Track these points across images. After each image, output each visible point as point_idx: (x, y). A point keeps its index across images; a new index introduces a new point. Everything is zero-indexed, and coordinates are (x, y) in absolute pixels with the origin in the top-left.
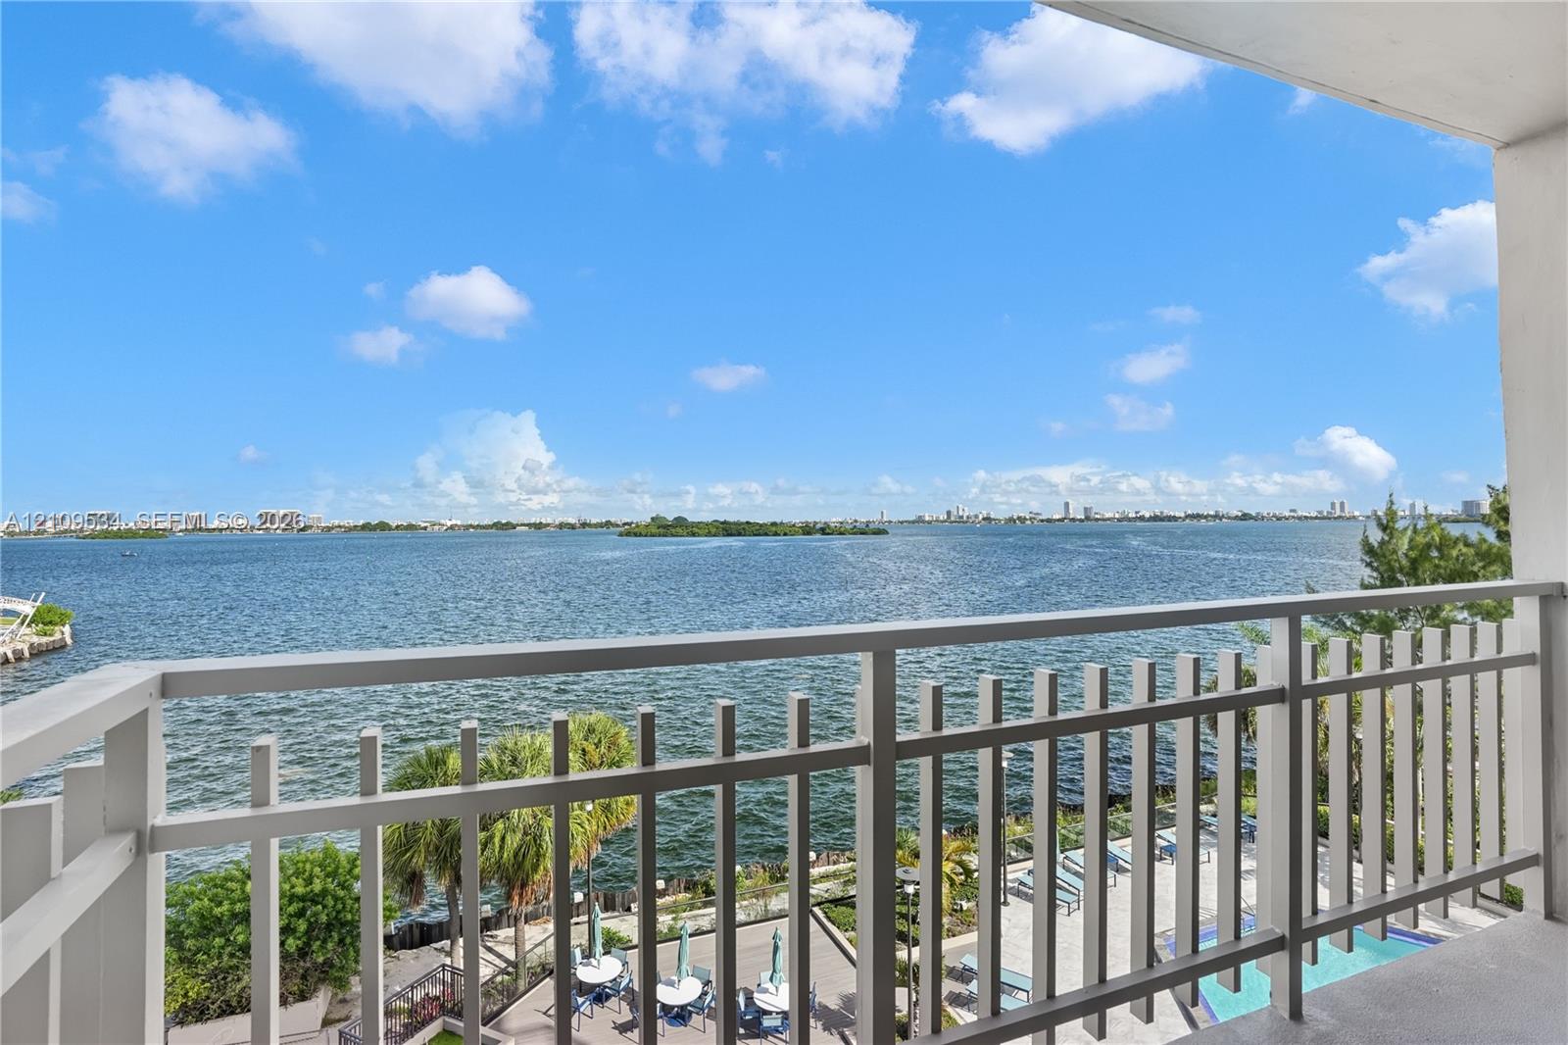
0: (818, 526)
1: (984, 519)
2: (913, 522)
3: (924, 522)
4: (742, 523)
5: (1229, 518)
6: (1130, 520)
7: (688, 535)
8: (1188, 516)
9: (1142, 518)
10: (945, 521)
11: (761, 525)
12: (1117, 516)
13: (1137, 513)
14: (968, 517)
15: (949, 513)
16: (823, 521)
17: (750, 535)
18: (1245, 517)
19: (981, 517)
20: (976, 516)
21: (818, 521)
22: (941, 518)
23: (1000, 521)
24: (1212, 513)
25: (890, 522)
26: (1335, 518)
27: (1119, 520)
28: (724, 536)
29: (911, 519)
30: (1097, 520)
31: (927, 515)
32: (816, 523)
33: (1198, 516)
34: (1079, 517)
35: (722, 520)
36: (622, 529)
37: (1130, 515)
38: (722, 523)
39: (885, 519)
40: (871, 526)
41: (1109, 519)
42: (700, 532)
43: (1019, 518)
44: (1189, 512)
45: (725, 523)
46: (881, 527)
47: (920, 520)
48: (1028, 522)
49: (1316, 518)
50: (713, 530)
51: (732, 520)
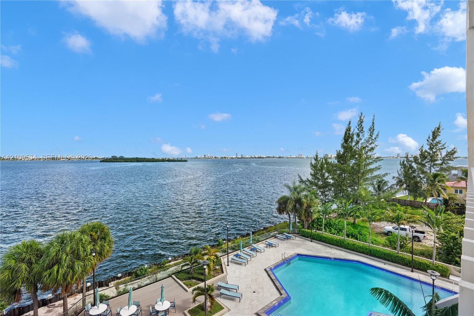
0: (167, 159)
1: (215, 157)
2: (195, 158)
3: (198, 158)
4: (143, 158)
5: (276, 158)
6: (253, 158)
7: (124, 162)
8: (267, 157)
9: (256, 158)
10: (204, 158)
11: (149, 159)
12: (249, 157)
13: (254, 156)
14: (210, 157)
15: (205, 156)
16: (168, 158)
17: (145, 162)
18: (280, 157)
19: (214, 157)
20: (212, 157)
21: (166, 157)
22: (203, 157)
23: (219, 158)
24: (272, 156)
25: (188, 158)
26: (300, 158)
27: (250, 158)
28: (136, 162)
29: (194, 157)
30: (244, 158)
31: (199, 156)
32: (166, 158)
33: (269, 157)
34: (240, 157)
35: (136, 157)
36: (101, 160)
37: (253, 157)
38: (136, 158)
39: (186, 157)
40: (183, 159)
41: (247, 158)
42: (128, 161)
43: (224, 157)
44: (267, 156)
45: (137, 158)
46: (185, 159)
47: (197, 158)
48: (227, 158)
49: (296, 158)
50: (133, 160)
51: (139, 157)
